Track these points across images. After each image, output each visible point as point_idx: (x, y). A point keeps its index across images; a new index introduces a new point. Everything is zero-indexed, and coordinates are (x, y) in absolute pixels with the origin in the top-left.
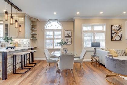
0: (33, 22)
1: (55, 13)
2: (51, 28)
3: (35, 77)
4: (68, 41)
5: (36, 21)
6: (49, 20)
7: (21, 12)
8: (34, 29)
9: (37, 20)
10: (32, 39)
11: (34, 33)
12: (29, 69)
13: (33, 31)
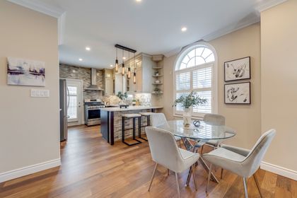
0: (157, 62)
1: (184, 29)
2: (189, 66)
3: (134, 156)
4: (235, 95)
5: (161, 59)
6: (183, 48)
7: (136, 54)
8: (157, 75)
9: (163, 57)
10: (154, 92)
11: (157, 82)
12: (140, 142)
13: (157, 78)
